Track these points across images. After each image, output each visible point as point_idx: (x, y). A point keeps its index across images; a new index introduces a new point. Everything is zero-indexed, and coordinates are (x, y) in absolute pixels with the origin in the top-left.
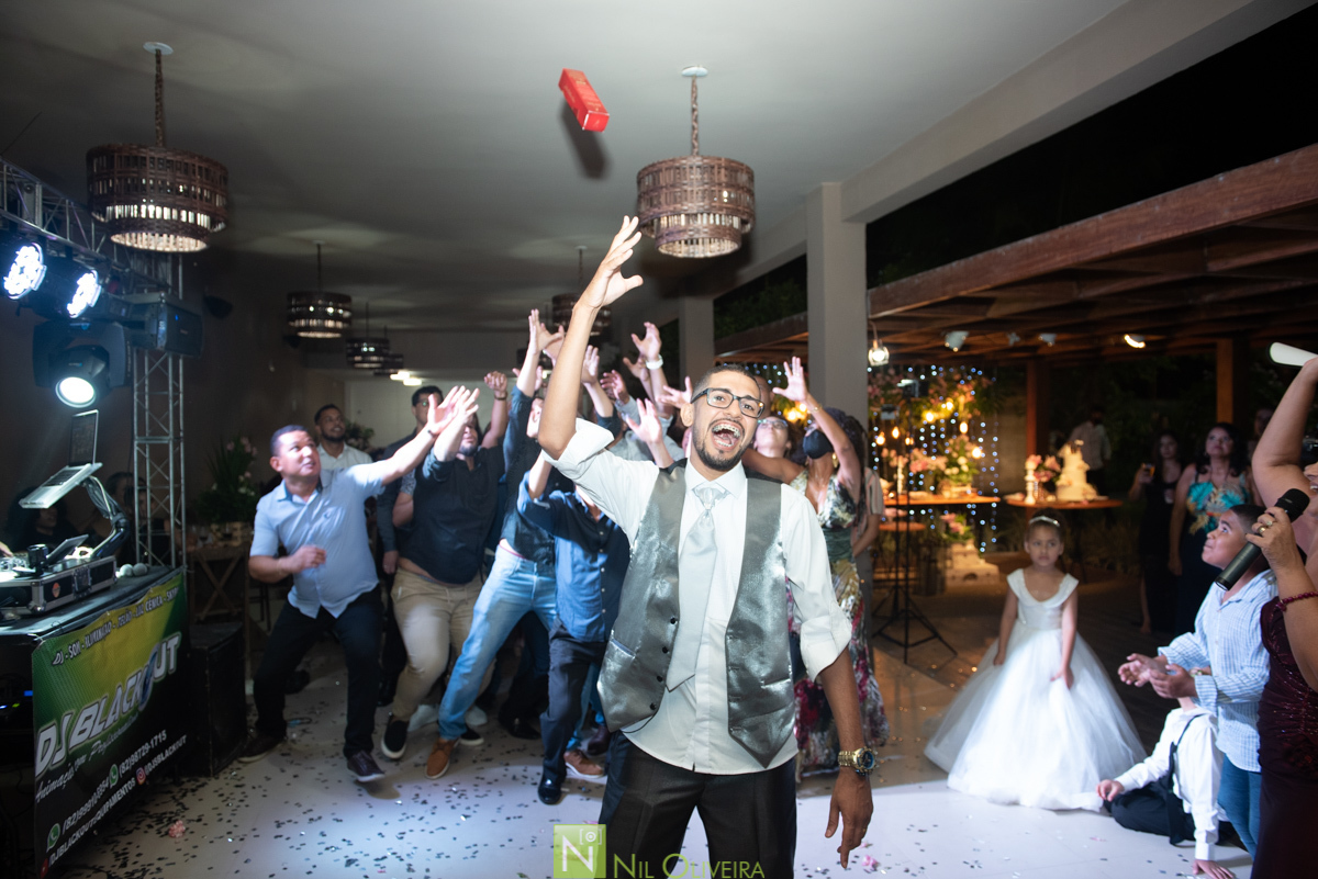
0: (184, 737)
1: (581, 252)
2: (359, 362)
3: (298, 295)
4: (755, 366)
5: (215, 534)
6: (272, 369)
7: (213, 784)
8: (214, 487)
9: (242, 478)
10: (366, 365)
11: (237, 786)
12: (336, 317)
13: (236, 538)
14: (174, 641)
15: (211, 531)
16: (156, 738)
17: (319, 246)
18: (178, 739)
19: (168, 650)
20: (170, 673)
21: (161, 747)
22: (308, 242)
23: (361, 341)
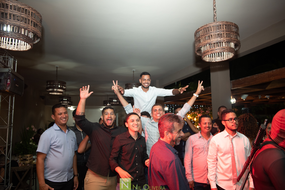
1: (134, 71)
5: (20, 159)
6: (37, 105)
8: (21, 142)
9: (31, 139)
12: (61, 88)
13: (27, 160)
15: (19, 158)
17: (57, 67)
22: (53, 66)
23: (64, 97)
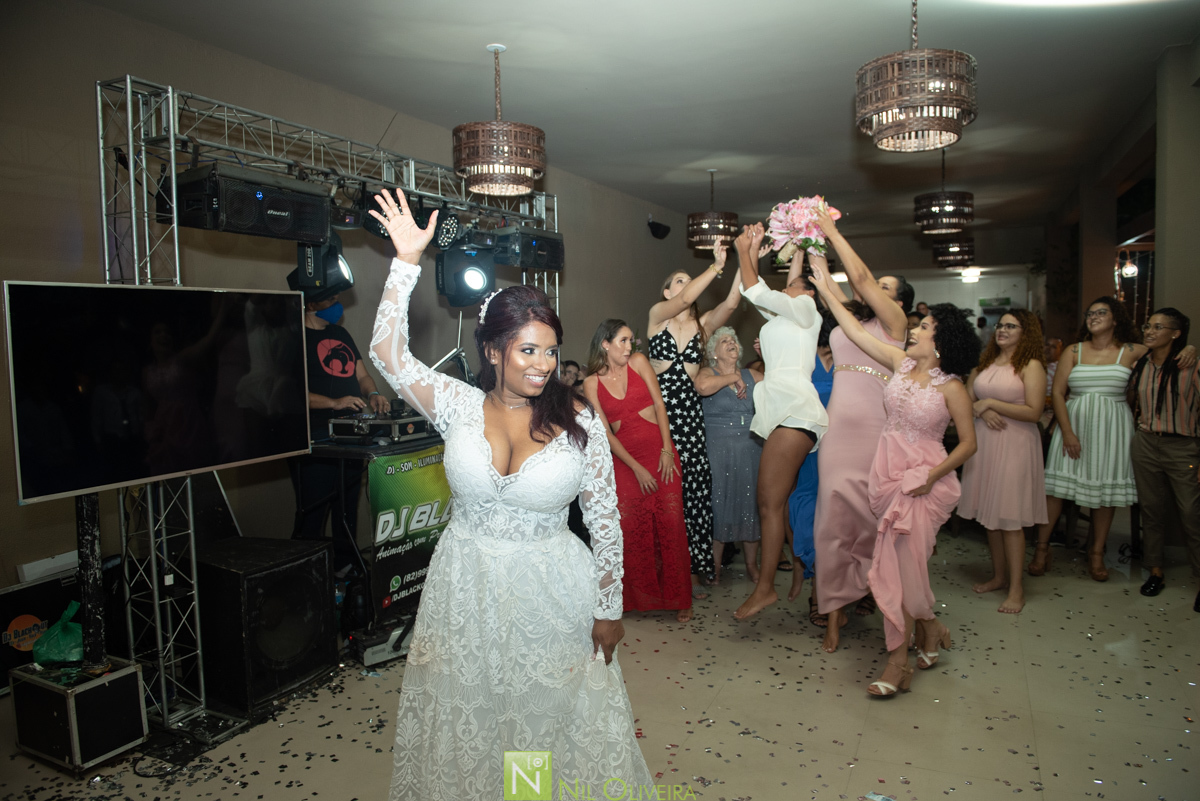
17: (713, 174)
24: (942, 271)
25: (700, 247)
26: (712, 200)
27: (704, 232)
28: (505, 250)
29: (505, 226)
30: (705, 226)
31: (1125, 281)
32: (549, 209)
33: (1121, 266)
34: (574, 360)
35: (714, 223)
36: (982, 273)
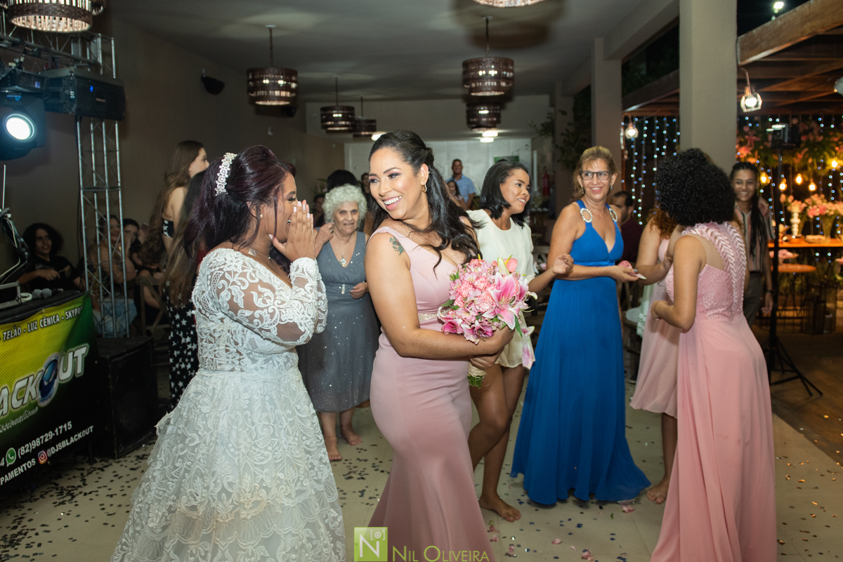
0: (91, 427)
1: (487, 21)
2: (331, 126)
3: (253, 71)
4: (665, 119)
7: (115, 467)
10: (337, 129)
11: (132, 469)
12: (286, 88)
14: (82, 351)
16: (61, 427)
17: (270, 30)
18: (85, 428)
19: (75, 358)
20: (77, 376)
21: (66, 435)
23: (332, 109)
24: (470, 132)
25: (261, 103)
26: (272, 56)
27: (264, 87)
28: (56, 95)
29: (53, 68)
30: (266, 81)
31: (628, 142)
32: (107, 55)
33: (625, 128)
34: (133, 218)
35: (274, 79)
36: (499, 134)
